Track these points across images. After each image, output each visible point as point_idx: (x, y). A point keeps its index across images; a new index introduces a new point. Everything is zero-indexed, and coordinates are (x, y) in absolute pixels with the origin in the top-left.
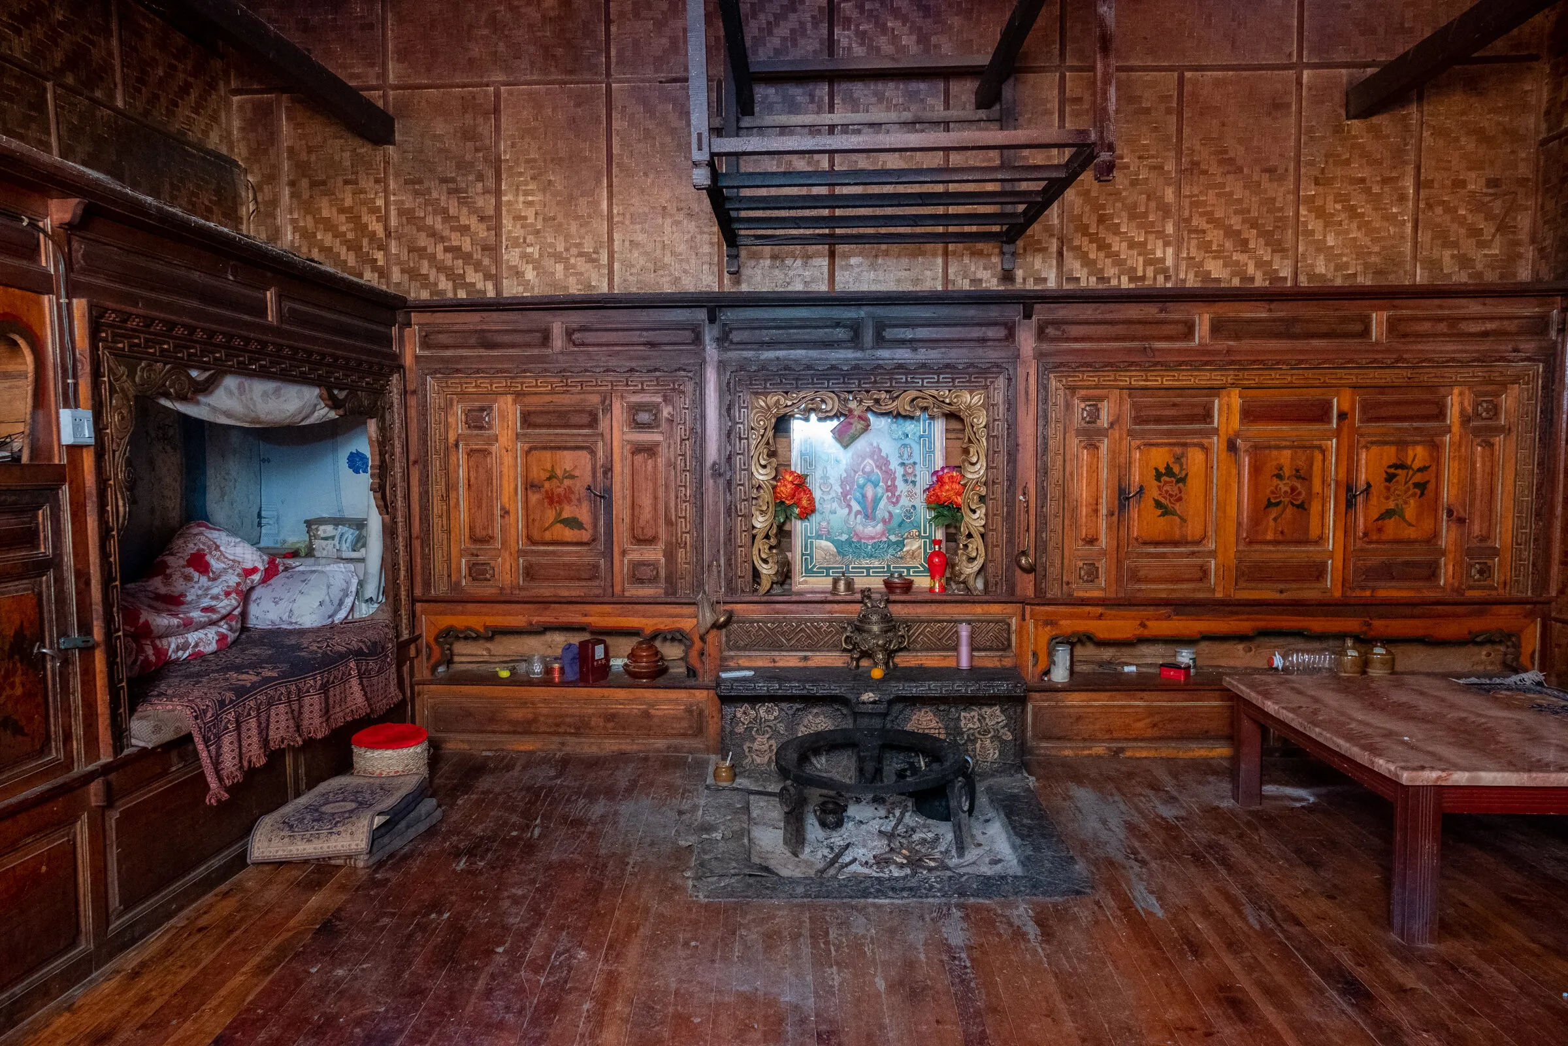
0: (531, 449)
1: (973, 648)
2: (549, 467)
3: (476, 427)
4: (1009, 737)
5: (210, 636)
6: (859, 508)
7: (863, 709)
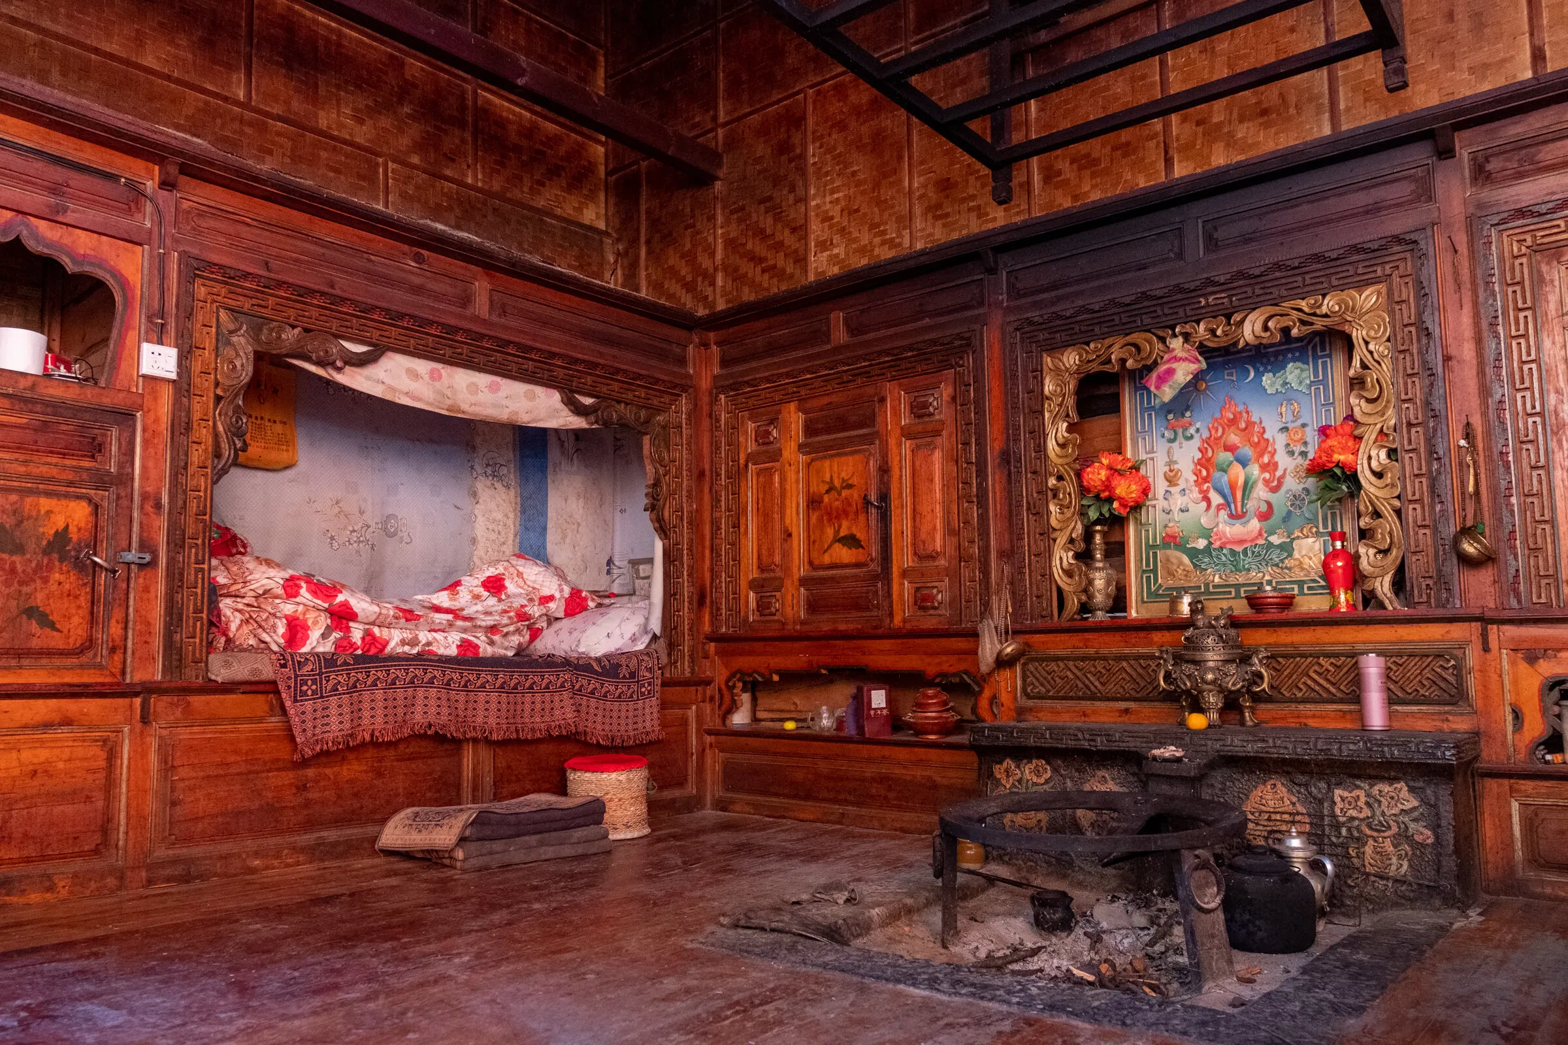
0: (812, 460)
1: (1391, 700)
2: (828, 479)
3: (764, 444)
4: (1426, 835)
5: (450, 639)
6: (1221, 501)
7: (1157, 768)
